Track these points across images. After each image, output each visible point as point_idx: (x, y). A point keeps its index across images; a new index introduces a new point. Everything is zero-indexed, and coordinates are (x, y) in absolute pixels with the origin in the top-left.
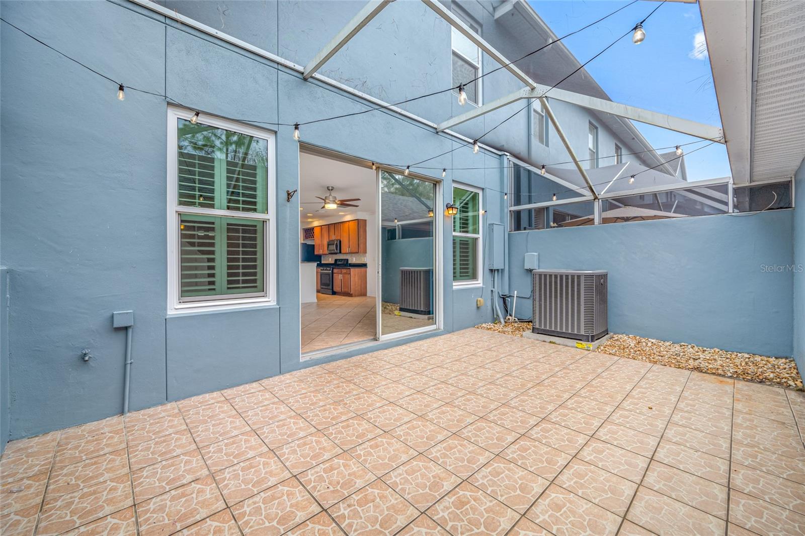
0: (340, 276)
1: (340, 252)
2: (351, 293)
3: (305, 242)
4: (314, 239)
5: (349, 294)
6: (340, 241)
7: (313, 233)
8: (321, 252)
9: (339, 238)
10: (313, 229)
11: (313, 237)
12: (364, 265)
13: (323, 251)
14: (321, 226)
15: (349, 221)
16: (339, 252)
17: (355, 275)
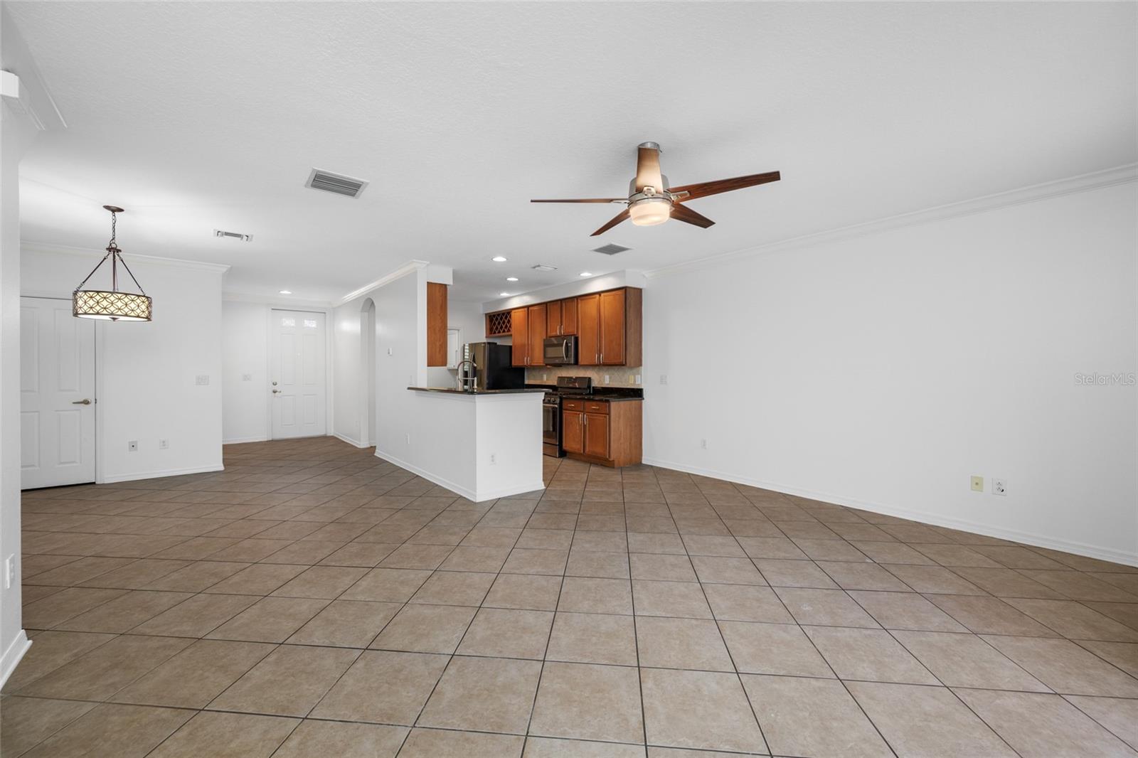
0: (582, 418)
1: (576, 363)
2: (611, 459)
3: (491, 341)
4: (511, 335)
5: (607, 460)
6: (576, 339)
7: (509, 321)
8: (526, 361)
9: (572, 330)
10: (508, 313)
11: (509, 331)
12: (637, 393)
13: (531, 360)
14: (528, 307)
15: (599, 293)
16: (572, 362)
17: (619, 417)
